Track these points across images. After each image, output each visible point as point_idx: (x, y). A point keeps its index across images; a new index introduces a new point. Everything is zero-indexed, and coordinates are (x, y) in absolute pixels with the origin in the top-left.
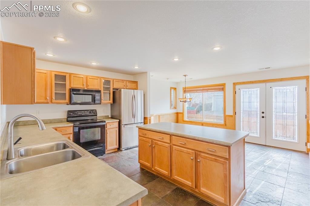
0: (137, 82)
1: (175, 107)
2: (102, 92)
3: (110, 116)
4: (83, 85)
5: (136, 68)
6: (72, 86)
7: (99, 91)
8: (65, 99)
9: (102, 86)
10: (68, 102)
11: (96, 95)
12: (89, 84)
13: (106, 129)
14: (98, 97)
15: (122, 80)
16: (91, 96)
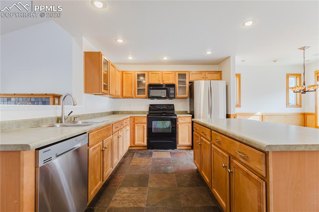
0: (221, 71)
1: (298, 103)
2: (177, 86)
3: (189, 112)
4: (159, 80)
5: (209, 53)
6: (150, 82)
7: (173, 86)
8: (144, 94)
9: (177, 80)
10: (147, 96)
11: (170, 89)
12: (164, 79)
13: (177, 123)
14: (172, 91)
15: (200, 72)
16: (166, 90)
